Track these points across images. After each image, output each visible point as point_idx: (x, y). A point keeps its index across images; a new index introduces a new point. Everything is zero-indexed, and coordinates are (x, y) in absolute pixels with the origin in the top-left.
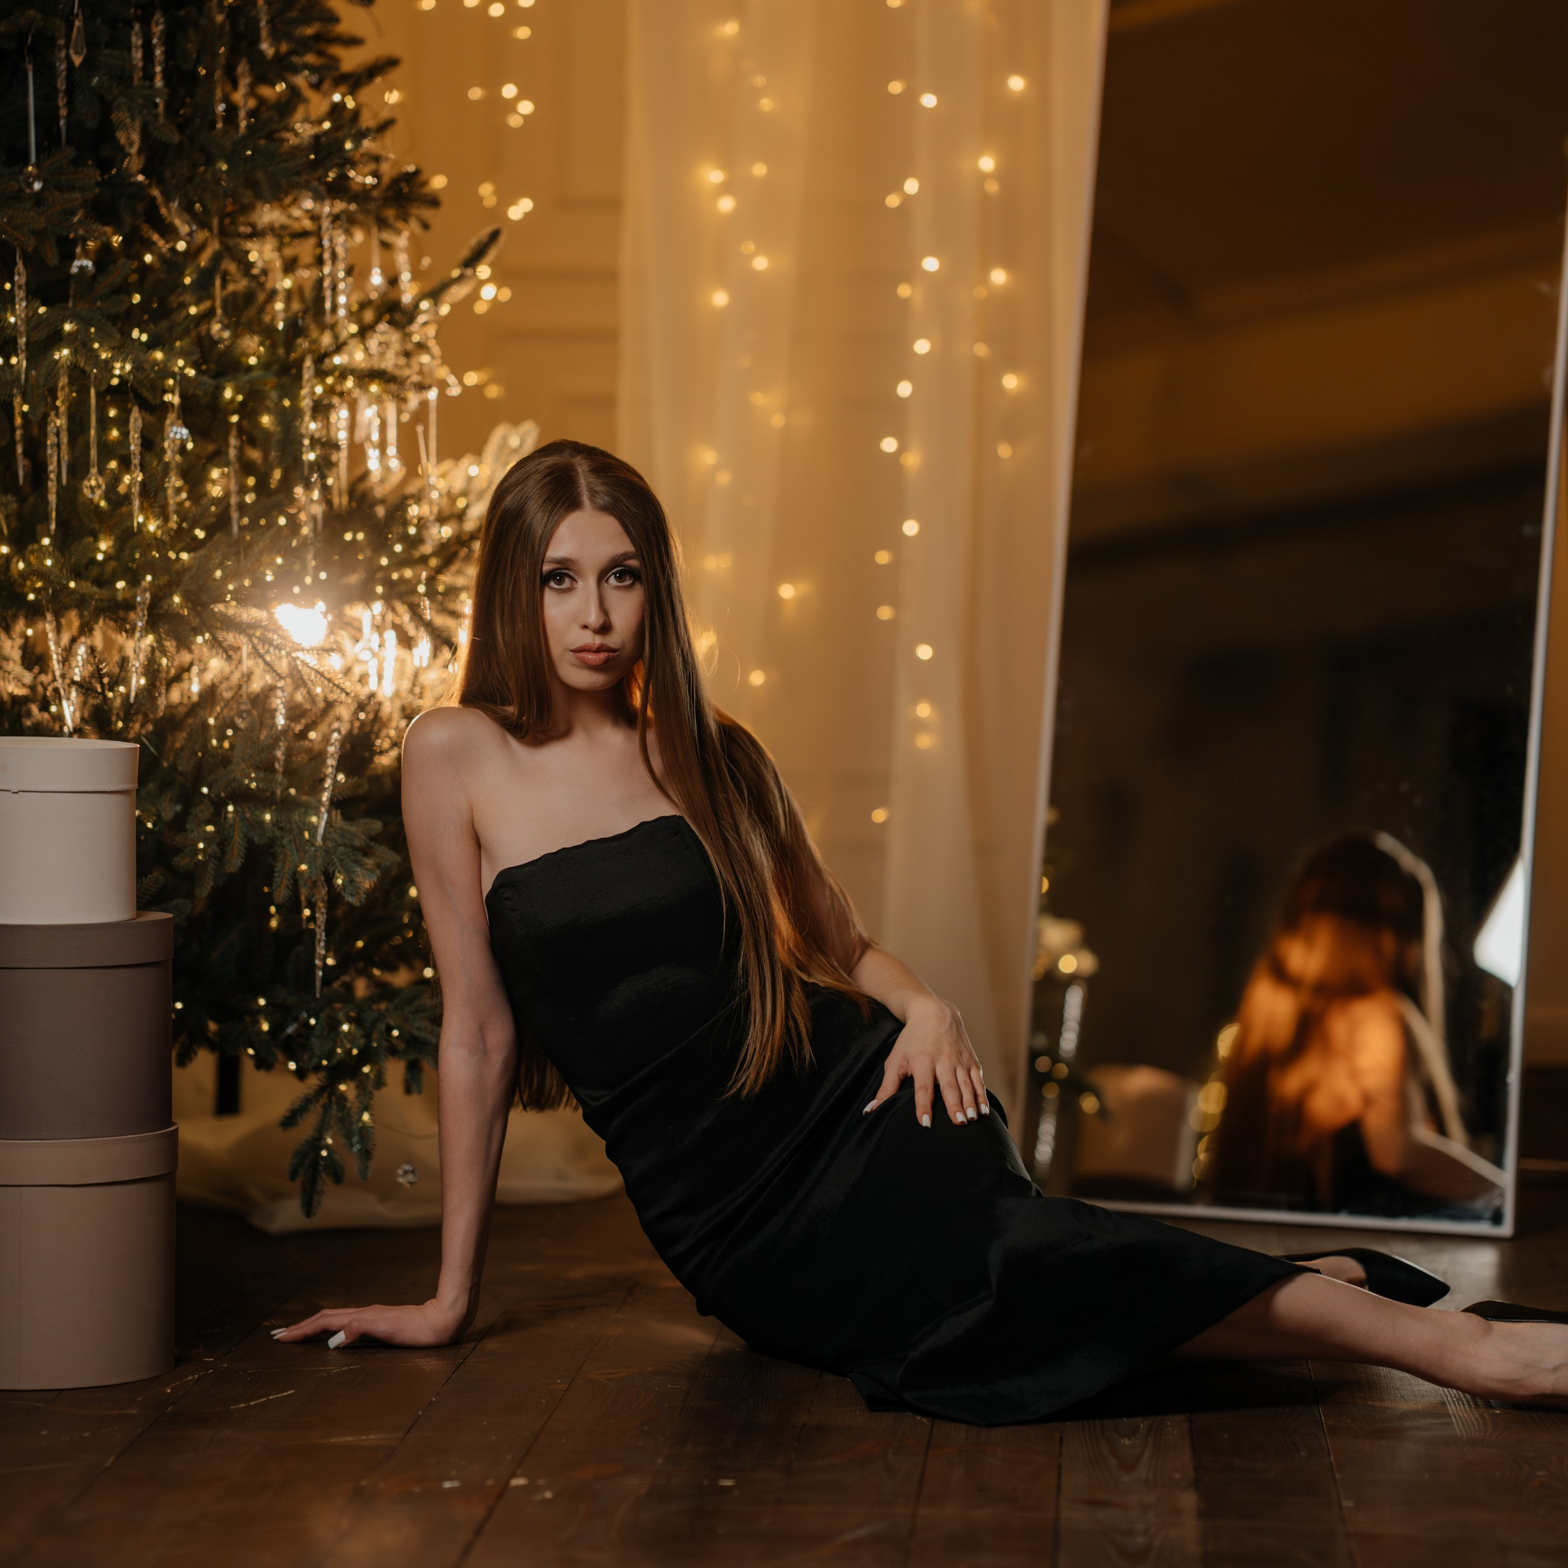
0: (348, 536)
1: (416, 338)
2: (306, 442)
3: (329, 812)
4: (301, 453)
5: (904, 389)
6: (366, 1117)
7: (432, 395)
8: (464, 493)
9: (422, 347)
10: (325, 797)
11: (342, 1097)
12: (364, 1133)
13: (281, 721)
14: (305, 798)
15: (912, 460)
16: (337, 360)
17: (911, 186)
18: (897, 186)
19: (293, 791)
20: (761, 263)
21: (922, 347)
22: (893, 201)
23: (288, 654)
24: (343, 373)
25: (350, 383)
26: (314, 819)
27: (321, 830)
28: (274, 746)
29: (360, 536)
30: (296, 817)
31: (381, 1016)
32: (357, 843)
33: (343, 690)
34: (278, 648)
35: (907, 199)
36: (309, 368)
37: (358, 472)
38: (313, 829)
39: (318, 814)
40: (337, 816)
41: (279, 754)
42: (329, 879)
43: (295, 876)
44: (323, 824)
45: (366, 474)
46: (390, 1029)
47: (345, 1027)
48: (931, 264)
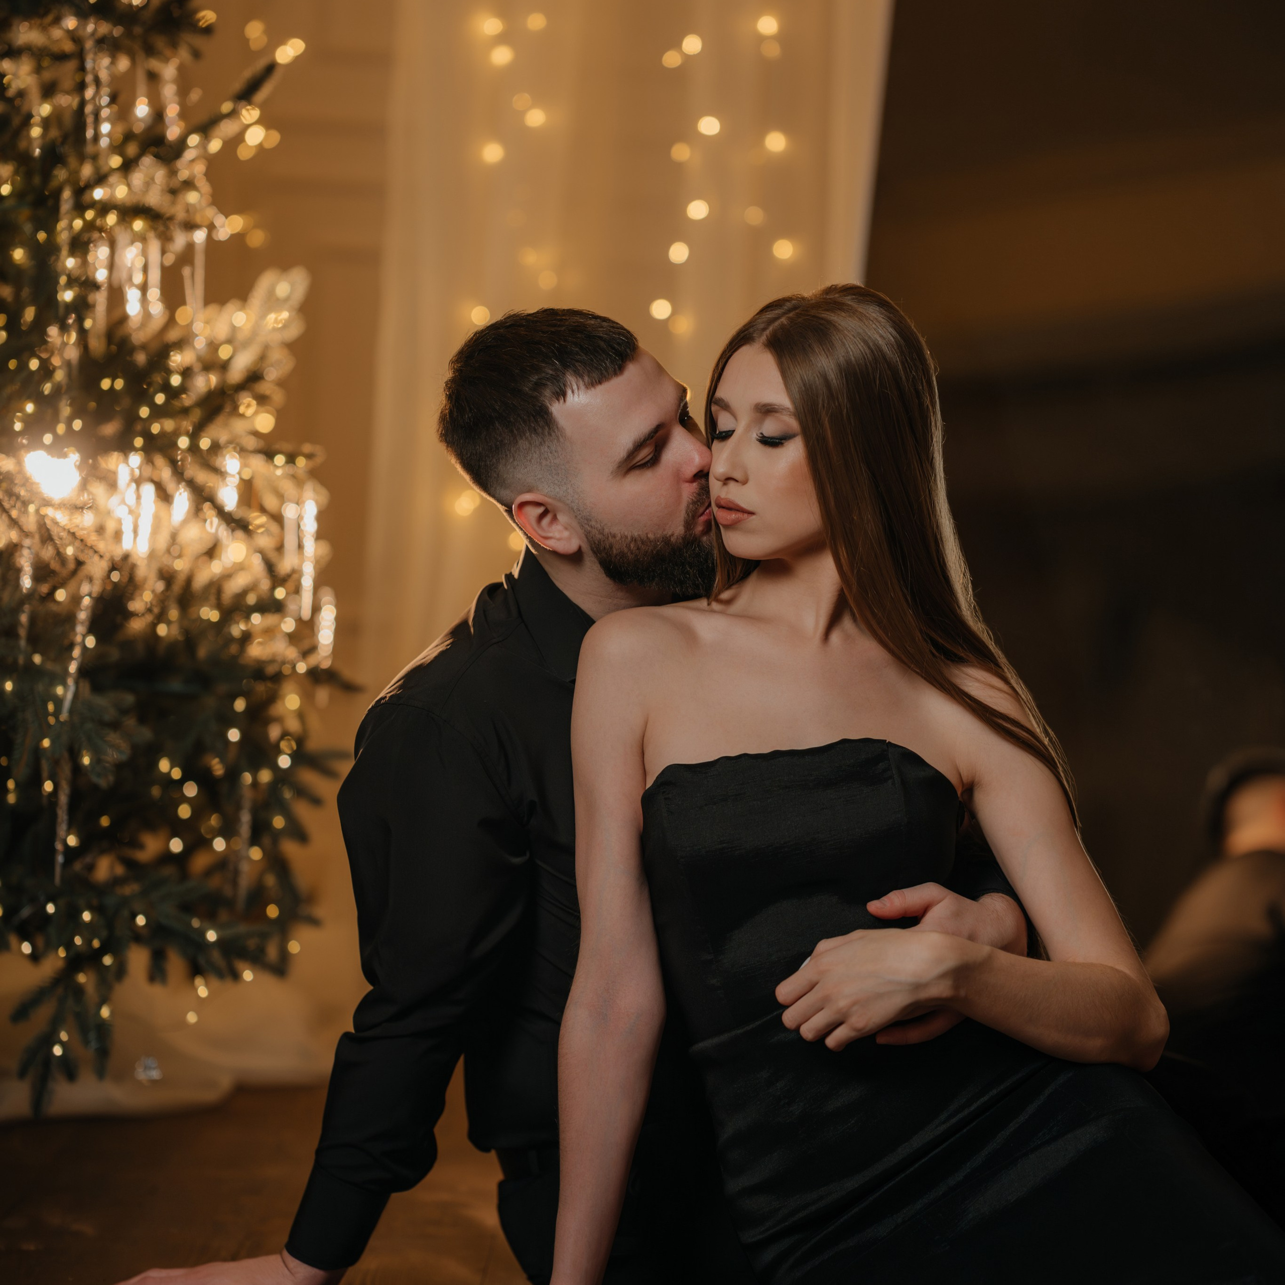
0: (106, 384)
1: (183, 175)
2: (63, 280)
3: (77, 683)
4: (56, 292)
5: (679, 253)
6: (105, 1012)
7: (200, 236)
8: (229, 341)
9: (189, 184)
10: (73, 668)
11: (79, 991)
12: (103, 1029)
13: (26, 582)
14: (50, 666)
15: (684, 326)
16: (98, 194)
17: (692, 44)
18: (676, 44)
19: (37, 659)
20: (536, 118)
21: (698, 210)
22: (671, 59)
23: (37, 511)
24: (104, 208)
25: (111, 219)
26: (60, 690)
27: (67, 704)
28: (16, 610)
29: (119, 384)
30: (40, 687)
31: (125, 901)
32: (107, 718)
33: (96, 552)
34: (25, 504)
35: (687, 58)
36: (67, 201)
37: (117, 315)
38: (59, 702)
39: (65, 685)
40: (86, 687)
41: (24, 618)
42: (74, 756)
43: (37, 751)
44: (70, 696)
45: (125, 318)
46: (134, 916)
47: (87, 916)
48: (709, 126)
